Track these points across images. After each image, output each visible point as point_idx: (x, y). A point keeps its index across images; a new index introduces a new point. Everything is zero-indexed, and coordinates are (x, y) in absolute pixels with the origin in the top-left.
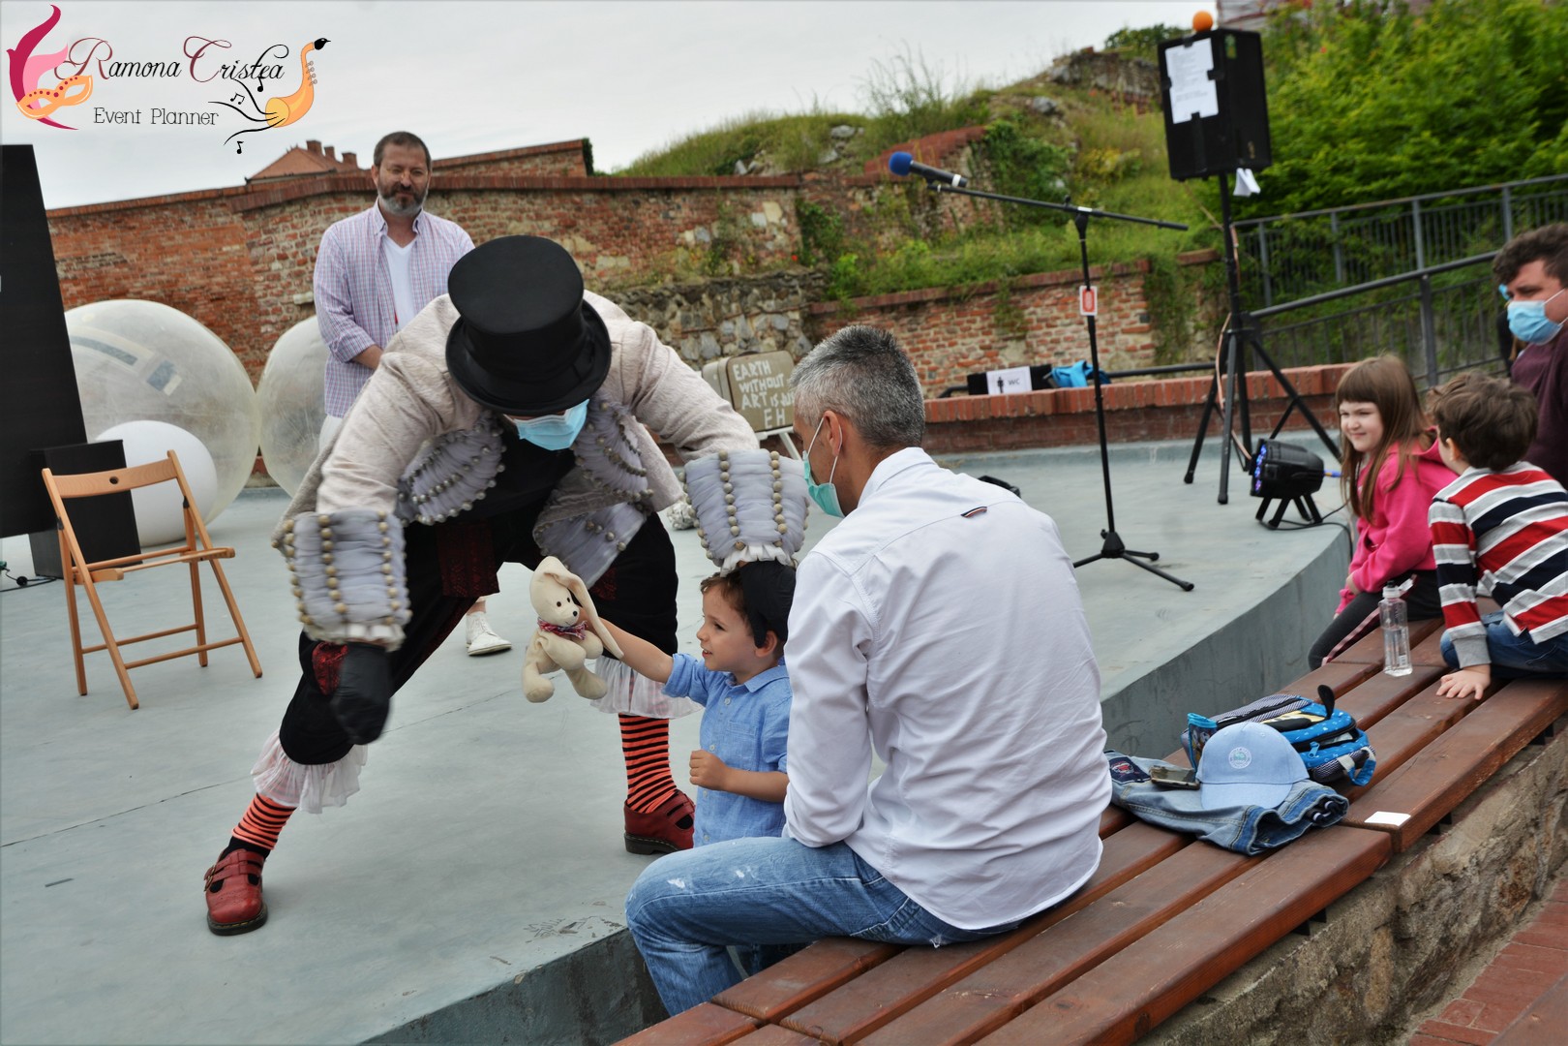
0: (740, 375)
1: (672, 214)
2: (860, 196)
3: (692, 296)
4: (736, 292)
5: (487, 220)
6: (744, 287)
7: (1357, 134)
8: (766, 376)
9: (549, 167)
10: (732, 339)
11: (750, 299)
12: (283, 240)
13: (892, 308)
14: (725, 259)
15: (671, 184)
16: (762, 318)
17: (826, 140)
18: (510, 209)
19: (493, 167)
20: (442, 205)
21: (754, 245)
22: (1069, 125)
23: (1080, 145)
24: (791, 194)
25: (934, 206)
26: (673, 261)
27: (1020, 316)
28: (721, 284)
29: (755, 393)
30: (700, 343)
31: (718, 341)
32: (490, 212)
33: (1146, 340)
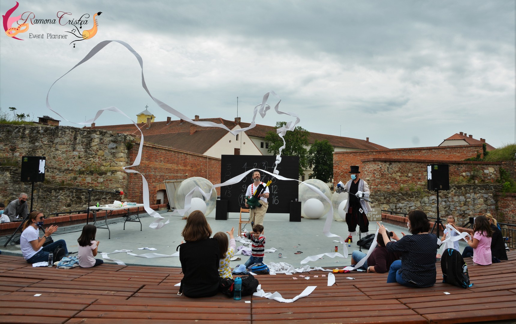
1: (459, 169)
3: (459, 187)
4: (472, 187)
6: (475, 187)
9: (474, 150)
10: (470, 198)
11: (476, 189)
12: (367, 168)
14: (473, 180)
15: (459, 162)
16: (480, 194)
19: (461, 148)
20: (398, 164)
21: (484, 177)
24: (498, 166)
26: (458, 179)
28: (468, 185)
30: (459, 198)
31: (465, 198)
32: (409, 166)
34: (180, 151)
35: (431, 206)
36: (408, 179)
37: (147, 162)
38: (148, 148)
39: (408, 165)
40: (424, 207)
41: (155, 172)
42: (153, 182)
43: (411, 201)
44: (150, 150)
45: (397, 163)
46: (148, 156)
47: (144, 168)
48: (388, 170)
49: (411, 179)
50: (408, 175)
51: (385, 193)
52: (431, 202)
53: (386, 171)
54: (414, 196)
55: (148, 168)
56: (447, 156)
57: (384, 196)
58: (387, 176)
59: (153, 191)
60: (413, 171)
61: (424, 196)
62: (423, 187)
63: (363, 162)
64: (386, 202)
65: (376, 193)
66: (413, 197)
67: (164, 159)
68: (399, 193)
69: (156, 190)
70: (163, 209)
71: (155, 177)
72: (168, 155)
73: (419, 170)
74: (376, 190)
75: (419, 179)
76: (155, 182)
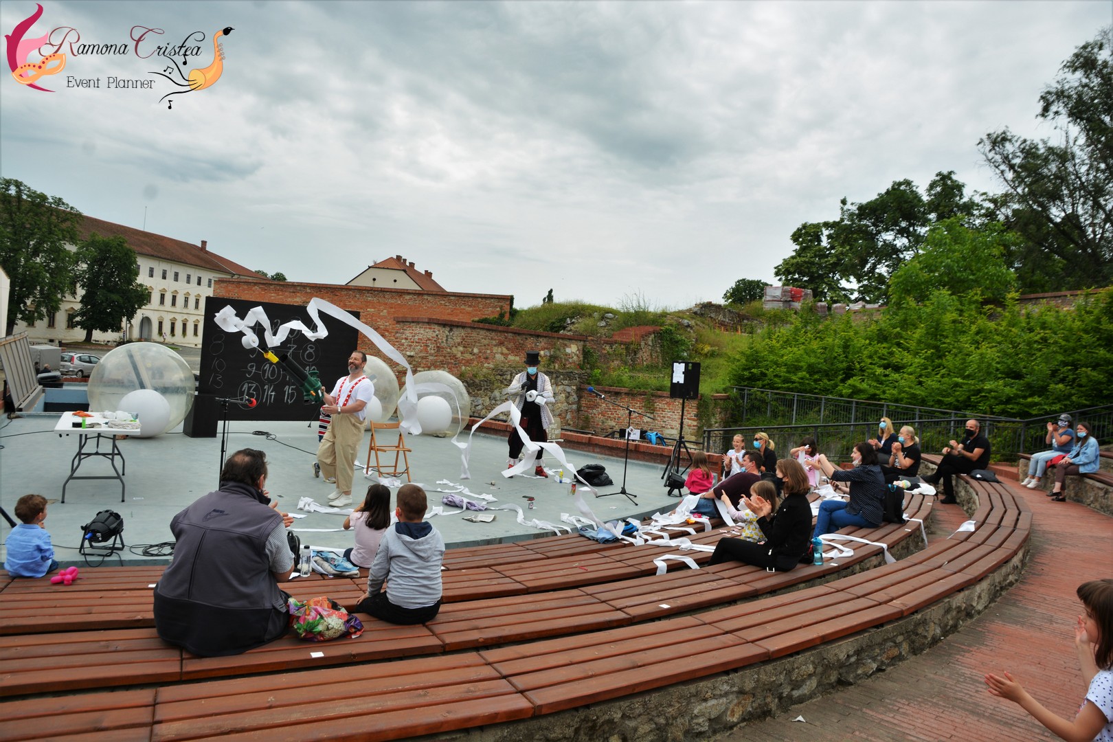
2: (608, 347)
4: (554, 376)
7: (786, 365)
9: (497, 304)
11: (559, 379)
12: (408, 333)
13: (609, 392)
16: (562, 386)
17: (603, 318)
21: (565, 360)
22: (694, 332)
23: (697, 340)
24: (582, 343)
25: (635, 355)
27: (653, 405)
32: (476, 335)
33: (695, 423)
36: (472, 358)
39: (474, 334)
43: (478, 396)
45: (460, 329)
48: (447, 340)
50: (473, 350)
53: (444, 342)
56: (449, 311)
58: (444, 352)
60: (480, 345)
62: (492, 373)
63: (398, 322)
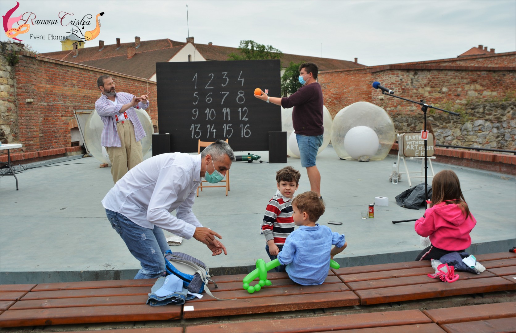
0: (408, 139)
5: (442, 79)
8: (419, 140)
18: (452, 76)
20: (427, 74)
29: (413, 145)
32: (444, 76)
34: (104, 72)
35: (476, 135)
36: (441, 96)
37: (48, 86)
38: (48, 65)
39: (442, 75)
40: (466, 136)
41: (64, 101)
42: (62, 116)
43: (447, 128)
44: (52, 68)
45: (426, 72)
46: (50, 77)
47: (44, 96)
48: (412, 83)
49: (446, 96)
50: (441, 89)
51: (409, 117)
52: (477, 129)
53: (409, 84)
54: (452, 121)
55: (52, 96)
57: (408, 122)
58: (410, 93)
59: (63, 129)
60: (449, 84)
61: (465, 120)
62: (464, 107)
64: (411, 130)
65: (395, 117)
66: (450, 122)
67: (79, 82)
68: (429, 117)
69: (70, 128)
70: (74, 154)
71: (66, 109)
72: (84, 77)
73: (458, 82)
74: (394, 113)
75: (458, 95)
76: (65, 116)
